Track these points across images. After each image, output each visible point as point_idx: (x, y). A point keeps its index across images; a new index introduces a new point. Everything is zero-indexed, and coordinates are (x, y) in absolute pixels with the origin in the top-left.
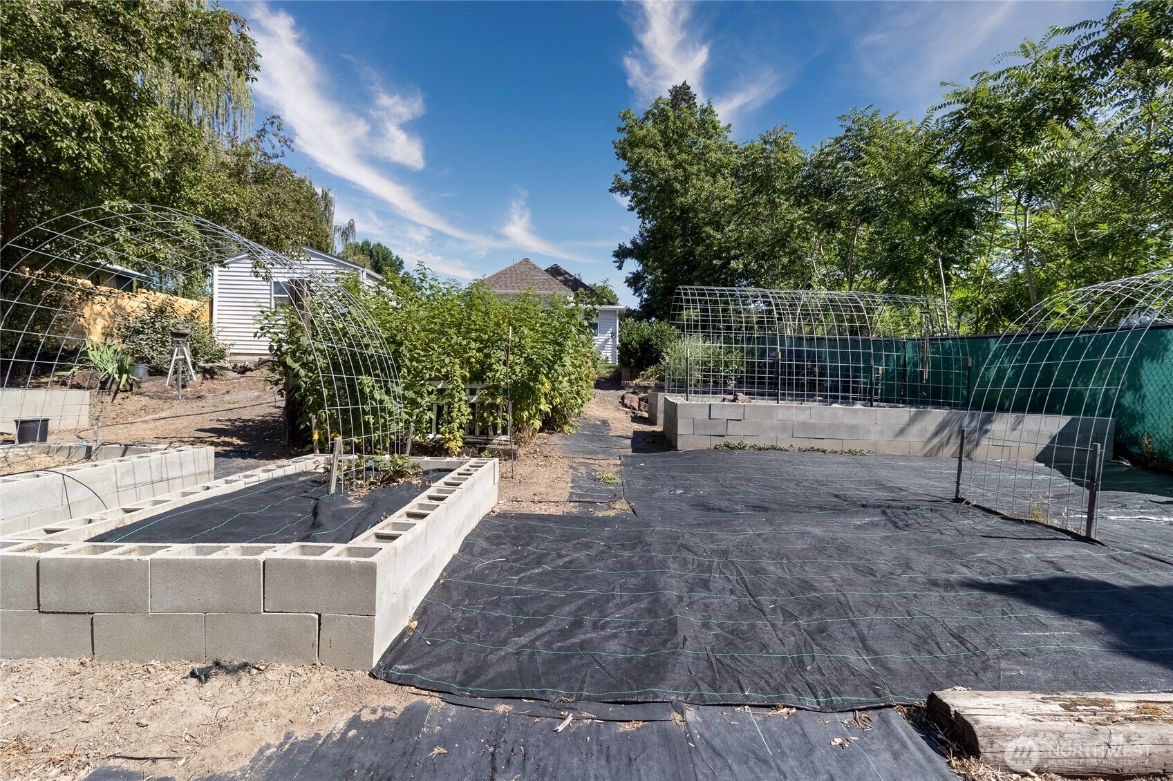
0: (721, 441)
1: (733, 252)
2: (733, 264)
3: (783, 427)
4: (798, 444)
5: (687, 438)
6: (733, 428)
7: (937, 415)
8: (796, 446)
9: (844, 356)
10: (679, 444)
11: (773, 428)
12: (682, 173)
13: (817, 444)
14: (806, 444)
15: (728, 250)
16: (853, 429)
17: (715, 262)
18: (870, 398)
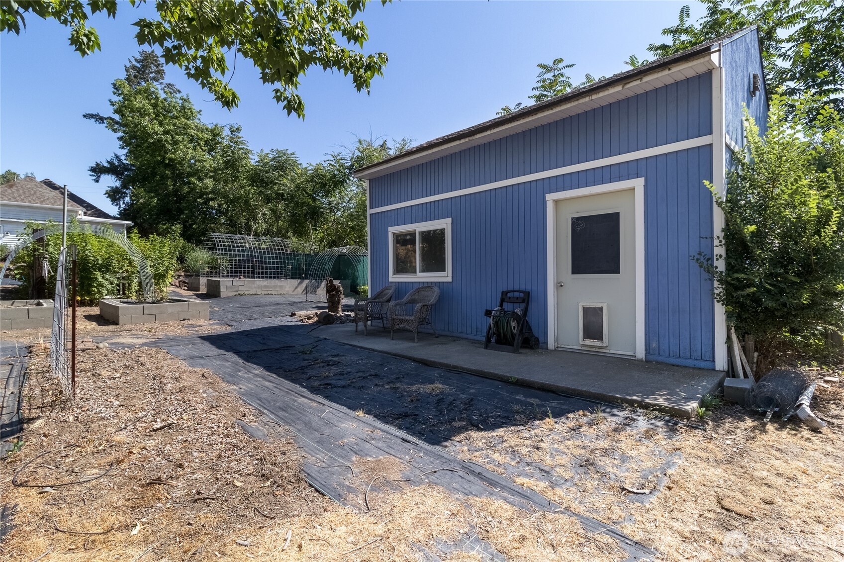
0: (237, 293)
1: (210, 196)
2: (211, 203)
3: (259, 287)
4: (264, 292)
5: (224, 292)
6: (241, 288)
7: (306, 282)
8: (263, 293)
9: (273, 258)
10: (221, 296)
11: (255, 288)
12: (171, 138)
13: (270, 292)
14: (266, 293)
15: (207, 194)
16: (281, 287)
17: (198, 200)
18: (286, 277)
